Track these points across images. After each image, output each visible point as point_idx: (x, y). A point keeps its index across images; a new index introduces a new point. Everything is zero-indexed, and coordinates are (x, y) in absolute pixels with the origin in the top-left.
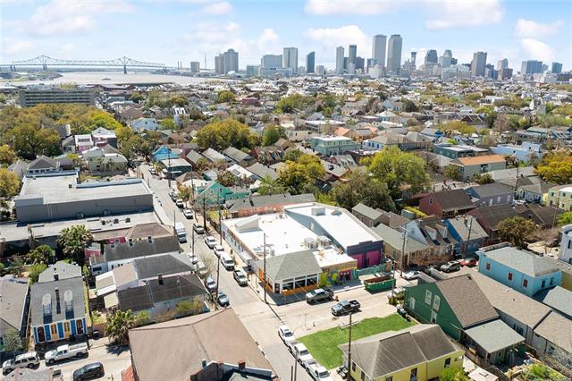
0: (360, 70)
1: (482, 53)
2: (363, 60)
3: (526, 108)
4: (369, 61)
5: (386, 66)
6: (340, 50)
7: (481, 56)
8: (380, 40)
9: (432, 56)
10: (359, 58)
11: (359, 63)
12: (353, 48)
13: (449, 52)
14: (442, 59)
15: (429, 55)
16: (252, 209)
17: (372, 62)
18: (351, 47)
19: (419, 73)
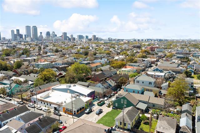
0: (22, 39)
1: (65, 33)
2: (22, 35)
3: (89, 49)
4: (25, 35)
5: (32, 37)
6: (13, 31)
7: (65, 34)
8: (28, 28)
9: (48, 34)
10: (21, 34)
11: (21, 36)
12: (18, 31)
13: (54, 32)
14: (52, 35)
15: (47, 33)
16: (41, 91)
17: (26, 36)
18: (17, 30)
19: (45, 40)
